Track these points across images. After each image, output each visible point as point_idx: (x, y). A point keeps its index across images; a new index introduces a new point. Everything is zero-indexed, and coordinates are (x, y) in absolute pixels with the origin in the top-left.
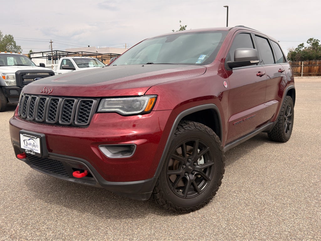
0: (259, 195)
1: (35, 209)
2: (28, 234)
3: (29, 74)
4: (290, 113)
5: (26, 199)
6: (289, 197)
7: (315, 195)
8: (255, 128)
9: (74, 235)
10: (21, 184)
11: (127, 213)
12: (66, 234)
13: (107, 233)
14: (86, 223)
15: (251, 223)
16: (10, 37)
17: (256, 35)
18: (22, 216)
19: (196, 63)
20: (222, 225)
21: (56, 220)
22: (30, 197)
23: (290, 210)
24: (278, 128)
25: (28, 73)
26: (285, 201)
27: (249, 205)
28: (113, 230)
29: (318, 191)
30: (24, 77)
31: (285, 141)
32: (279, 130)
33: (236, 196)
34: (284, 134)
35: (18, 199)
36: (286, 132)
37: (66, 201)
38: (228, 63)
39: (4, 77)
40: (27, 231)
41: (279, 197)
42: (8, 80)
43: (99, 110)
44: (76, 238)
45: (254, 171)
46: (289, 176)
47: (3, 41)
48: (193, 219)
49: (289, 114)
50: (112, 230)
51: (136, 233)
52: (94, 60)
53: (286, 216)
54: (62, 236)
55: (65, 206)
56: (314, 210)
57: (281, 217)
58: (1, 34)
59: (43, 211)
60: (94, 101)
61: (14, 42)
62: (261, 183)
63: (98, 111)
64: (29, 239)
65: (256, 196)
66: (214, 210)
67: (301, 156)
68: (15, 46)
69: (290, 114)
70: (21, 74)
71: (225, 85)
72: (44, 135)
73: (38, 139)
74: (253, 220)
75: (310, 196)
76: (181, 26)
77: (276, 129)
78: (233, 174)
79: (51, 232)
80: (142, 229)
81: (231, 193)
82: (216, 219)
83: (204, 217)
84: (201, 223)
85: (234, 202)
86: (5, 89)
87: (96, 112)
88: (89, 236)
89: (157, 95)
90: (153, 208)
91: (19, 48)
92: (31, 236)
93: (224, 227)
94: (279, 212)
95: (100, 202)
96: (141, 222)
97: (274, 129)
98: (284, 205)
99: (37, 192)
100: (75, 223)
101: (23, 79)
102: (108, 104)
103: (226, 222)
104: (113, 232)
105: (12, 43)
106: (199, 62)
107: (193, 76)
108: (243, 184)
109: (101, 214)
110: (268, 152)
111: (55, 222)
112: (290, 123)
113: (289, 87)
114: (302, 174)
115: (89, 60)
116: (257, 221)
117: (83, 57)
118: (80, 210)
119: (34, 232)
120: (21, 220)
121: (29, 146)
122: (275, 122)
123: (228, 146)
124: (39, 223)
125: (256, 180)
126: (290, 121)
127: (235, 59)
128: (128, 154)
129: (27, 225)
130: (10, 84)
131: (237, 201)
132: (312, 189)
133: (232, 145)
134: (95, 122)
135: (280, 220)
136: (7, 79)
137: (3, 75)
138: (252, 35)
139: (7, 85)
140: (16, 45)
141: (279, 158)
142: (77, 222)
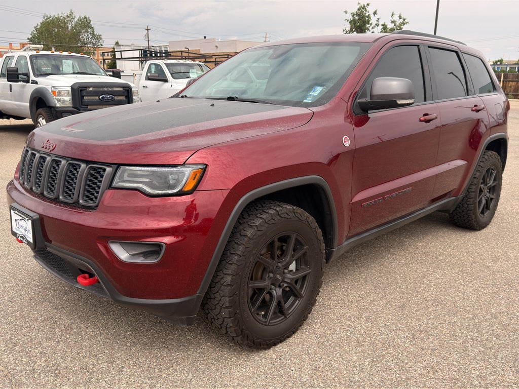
0: (387, 328)
1: (36, 319)
2: (12, 359)
3: (91, 89)
4: (495, 180)
5: (31, 300)
6: (438, 337)
7: (485, 336)
8: (426, 203)
9: (73, 369)
10: (32, 274)
11: (165, 339)
12: (63, 365)
13: (122, 371)
14: (99, 351)
15: (352, 379)
16: (85, 19)
17: (429, 47)
18: (14, 328)
19: (305, 101)
20: (302, 377)
21: (58, 341)
22: (36, 297)
23: (428, 361)
24: (465, 205)
25: (90, 87)
26: (427, 342)
27: (363, 345)
28: (134, 366)
29: (493, 330)
30: (84, 93)
31: (478, 228)
32: (468, 209)
33: (349, 326)
34: (476, 216)
35: (19, 300)
36: (483, 212)
37: (84, 309)
38: (359, 103)
39: (54, 93)
40: (11, 354)
41: (420, 334)
42: (59, 98)
43: (114, 185)
44: (74, 374)
45: (399, 282)
46: (457, 296)
47: (76, 25)
48: (261, 360)
49: (491, 183)
50: (132, 367)
51: (164, 375)
52: (200, 65)
53: (415, 371)
54: (57, 369)
55: (80, 318)
56: (469, 365)
57: (406, 373)
58: (73, 15)
59: (46, 322)
60: (108, 170)
61: (92, 28)
62: (402, 306)
63: (112, 186)
64: (9, 368)
65: (381, 329)
66: (302, 348)
67: (496, 259)
68: (93, 34)
69: (493, 183)
70: (80, 89)
71: (345, 142)
72: (38, 216)
73: (30, 222)
74: (356, 372)
75: (474, 338)
76: (359, 3)
77: (463, 206)
78: (361, 284)
79: (44, 359)
80: (175, 370)
81: (342, 319)
82: (298, 364)
83: (280, 359)
84: (270, 369)
85: (341, 336)
86: (56, 111)
87: (110, 187)
88: (94, 372)
89: (207, 165)
90: (208, 335)
91: (98, 38)
92: (15, 363)
93: (305, 380)
94: (407, 363)
95: (133, 317)
96: (179, 358)
97: (459, 207)
98: (423, 350)
99: (50, 289)
100: (82, 349)
101: (83, 97)
102: (129, 176)
103: (311, 372)
104: (132, 369)
105: (89, 30)
106: (308, 100)
107: (283, 129)
108: (370, 305)
109: (126, 337)
110: (440, 248)
111: (55, 344)
112: (492, 199)
113: (491, 137)
114: (481, 295)
115: (191, 66)
116: (362, 375)
117: (181, 61)
118: (98, 327)
119: (21, 356)
120: (10, 336)
121: (21, 230)
122: (461, 196)
123: (353, 239)
124: (33, 342)
125: (395, 299)
126: (493, 194)
127: (371, 96)
128: (154, 257)
129: (15, 344)
130: (63, 103)
131: (346, 335)
132: (484, 325)
133: (362, 238)
134: (106, 203)
135: (402, 378)
136: (59, 96)
137: (53, 89)
138: (421, 48)
139: (58, 106)
140: (95, 33)
141: (454, 261)
142: (86, 346)
